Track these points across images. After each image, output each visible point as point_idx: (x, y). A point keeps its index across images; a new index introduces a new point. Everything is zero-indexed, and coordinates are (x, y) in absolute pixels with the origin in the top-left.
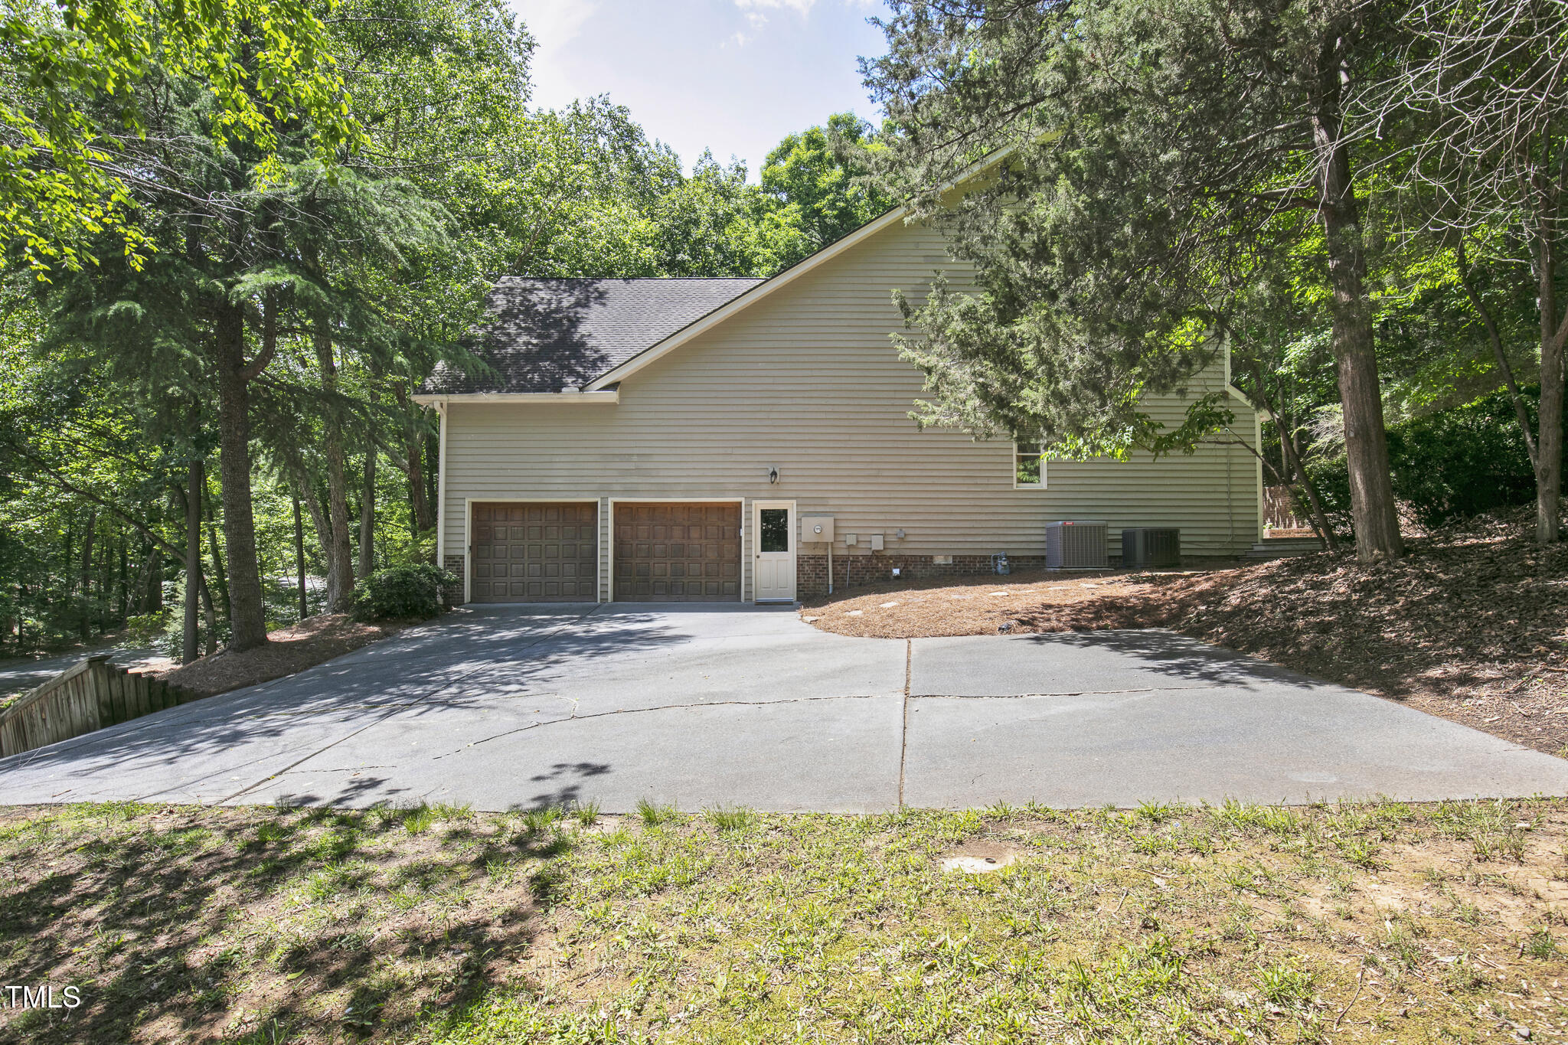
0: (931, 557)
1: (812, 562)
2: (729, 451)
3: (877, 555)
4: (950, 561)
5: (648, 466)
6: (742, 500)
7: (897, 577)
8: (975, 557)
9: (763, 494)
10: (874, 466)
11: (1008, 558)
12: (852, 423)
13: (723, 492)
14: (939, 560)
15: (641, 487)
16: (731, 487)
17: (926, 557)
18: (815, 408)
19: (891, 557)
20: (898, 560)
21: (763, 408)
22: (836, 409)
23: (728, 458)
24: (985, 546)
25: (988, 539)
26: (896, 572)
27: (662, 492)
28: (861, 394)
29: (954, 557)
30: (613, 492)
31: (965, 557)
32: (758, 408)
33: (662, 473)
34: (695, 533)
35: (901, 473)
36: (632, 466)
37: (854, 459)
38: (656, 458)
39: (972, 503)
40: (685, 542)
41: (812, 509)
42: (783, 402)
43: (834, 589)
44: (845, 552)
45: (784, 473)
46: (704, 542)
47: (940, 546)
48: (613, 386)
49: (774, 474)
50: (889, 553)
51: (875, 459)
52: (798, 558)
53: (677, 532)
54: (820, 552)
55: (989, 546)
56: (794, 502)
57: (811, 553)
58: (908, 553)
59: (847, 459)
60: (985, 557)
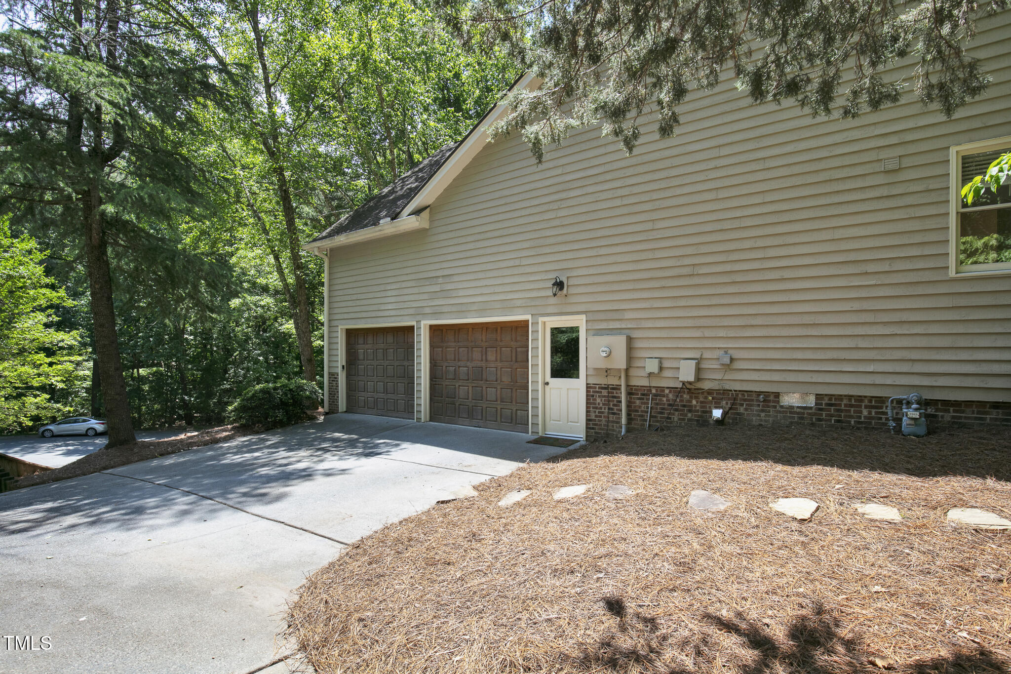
0: (777, 395)
1: (605, 393)
2: (517, 262)
3: (688, 389)
4: (811, 401)
5: (449, 287)
6: (528, 317)
7: (719, 422)
8: (860, 399)
9: (550, 310)
10: (687, 261)
11: (924, 403)
12: (657, 204)
13: (511, 309)
14: (792, 399)
15: (445, 309)
16: (519, 303)
17: (767, 394)
18: (609, 195)
19: (710, 392)
20: (720, 396)
21: (551, 206)
22: (636, 190)
23: (516, 271)
24: (879, 380)
25: (888, 368)
26: (717, 413)
27: (461, 313)
28: (668, 163)
29: (819, 397)
30: (425, 315)
31: (840, 397)
32: (546, 207)
33: (461, 293)
34: (491, 356)
35: (728, 267)
36: (437, 288)
37: (659, 254)
38: (456, 278)
39: (856, 306)
40: (483, 364)
41: (603, 326)
42: (572, 194)
43: (628, 430)
44: (645, 382)
45: (572, 282)
46: (499, 364)
47: (792, 377)
48: (417, 212)
49: (560, 285)
50: (706, 385)
51: (689, 251)
52: (588, 387)
53: (477, 354)
54: (613, 381)
55: (889, 380)
56: (584, 317)
57: (603, 381)
58: (738, 387)
59: (650, 255)
60: (881, 400)
